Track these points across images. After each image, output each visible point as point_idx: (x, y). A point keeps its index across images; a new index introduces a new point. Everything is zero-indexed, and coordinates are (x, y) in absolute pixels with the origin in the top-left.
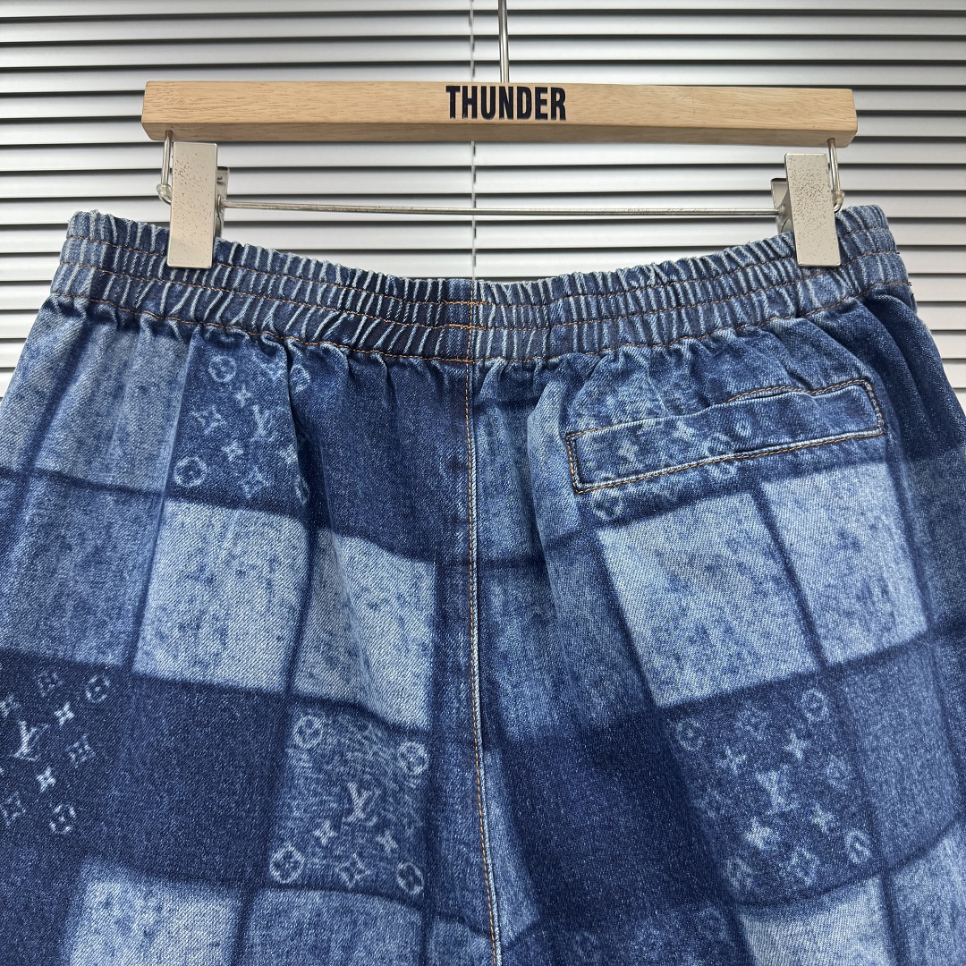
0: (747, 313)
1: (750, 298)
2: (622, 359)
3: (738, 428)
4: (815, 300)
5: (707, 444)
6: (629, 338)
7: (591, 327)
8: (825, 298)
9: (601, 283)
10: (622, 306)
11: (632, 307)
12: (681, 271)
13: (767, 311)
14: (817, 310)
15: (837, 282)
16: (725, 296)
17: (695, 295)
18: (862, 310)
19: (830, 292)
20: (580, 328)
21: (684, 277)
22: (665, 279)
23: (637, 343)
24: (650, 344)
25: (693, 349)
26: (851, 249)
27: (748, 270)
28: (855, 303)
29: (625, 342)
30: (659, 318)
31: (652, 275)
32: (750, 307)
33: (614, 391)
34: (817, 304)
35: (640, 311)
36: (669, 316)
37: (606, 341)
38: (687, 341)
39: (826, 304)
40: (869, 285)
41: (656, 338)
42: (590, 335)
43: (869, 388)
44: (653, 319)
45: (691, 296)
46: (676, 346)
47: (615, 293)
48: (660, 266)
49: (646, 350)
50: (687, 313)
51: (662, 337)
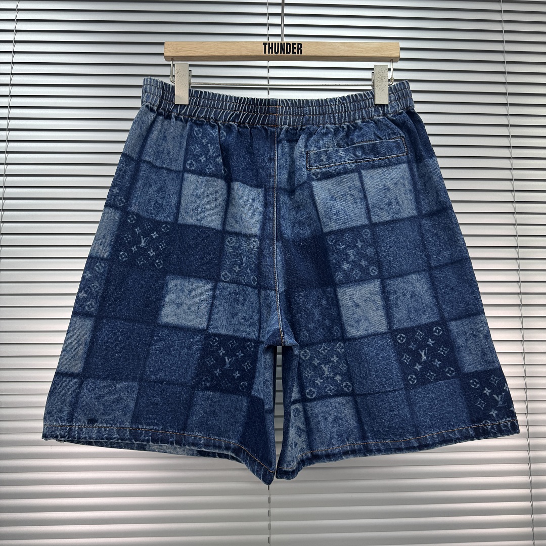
0: (367, 115)
1: (369, 110)
2: (325, 129)
3: (357, 153)
4: (390, 110)
5: (348, 157)
6: (328, 121)
7: (316, 117)
8: (393, 110)
9: (321, 102)
10: (327, 110)
11: (330, 111)
12: (347, 100)
13: (373, 114)
14: (390, 114)
15: (398, 105)
16: (361, 108)
17: (351, 108)
18: (405, 114)
19: (395, 108)
20: (313, 117)
21: (348, 102)
22: (342, 102)
23: (331, 124)
24: (335, 124)
25: (348, 126)
26: (406, 94)
27: (370, 100)
28: (402, 112)
29: (327, 123)
30: (338, 115)
31: (338, 101)
32: (368, 113)
33: (323, 140)
34: (390, 112)
35: (333, 113)
36: (342, 115)
37: (321, 122)
38: (346, 124)
39: (393, 113)
40: (410, 106)
41: (337, 122)
42: (316, 119)
43: (403, 140)
44: (336, 115)
45: (349, 108)
46: (343, 125)
47: (325, 106)
48: (341, 98)
49: (333, 126)
50: (348, 114)
51: (339, 121)
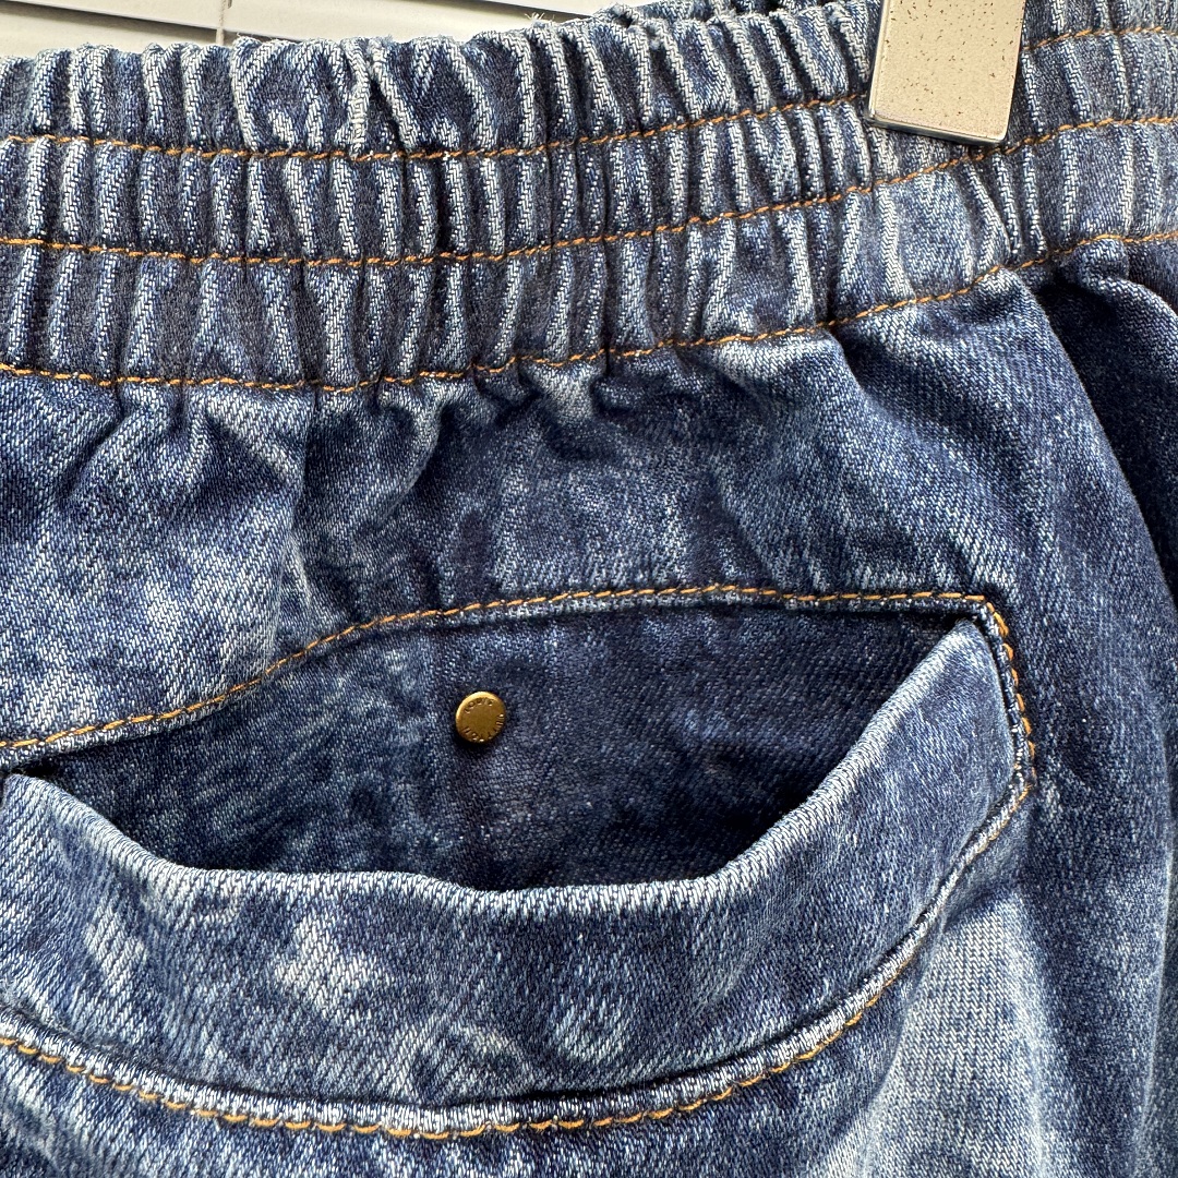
0: (653, 303)
1: (681, 245)
4: (895, 267)
6: (234, 352)
8: (927, 262)
12: (484, 108)
14: (893, 302)
15: (975, 209)
16: (609, 224)
17: (511, 214)
18: (1032, 320)
19: (948, 247)
21: (487, 135)
22: (410, 132)
23: (265, 379)
24: (313, 377)
25: (449, 416)
26: (1048, 95)
27: (708, 136)
28: (1014, 294)
29: (215, 365)
30: (360, 291)
31: (358, 102)
32: (665, 281)
34: (899, 284)
36: (399, 285)
37: (140, 350)
38: (440, 392)
39: (928, 286)
40: (1077, 235)
41: (337, 361)
44: (334, 290)
50: (469, 279)
51: (357, 353)
